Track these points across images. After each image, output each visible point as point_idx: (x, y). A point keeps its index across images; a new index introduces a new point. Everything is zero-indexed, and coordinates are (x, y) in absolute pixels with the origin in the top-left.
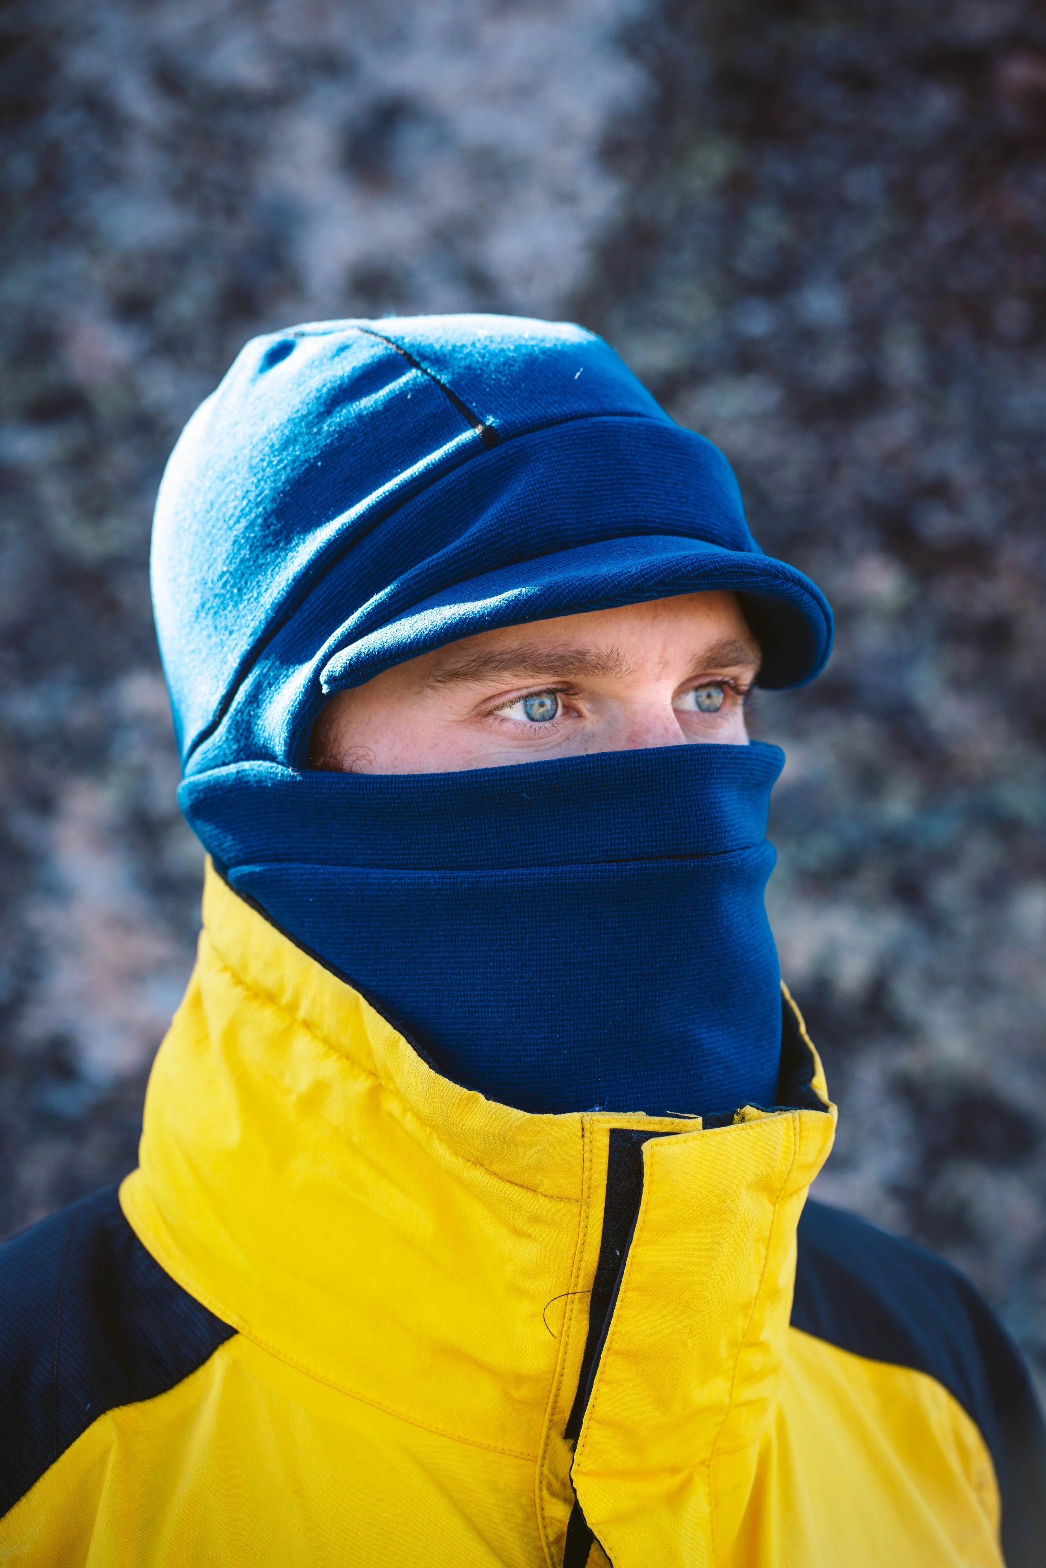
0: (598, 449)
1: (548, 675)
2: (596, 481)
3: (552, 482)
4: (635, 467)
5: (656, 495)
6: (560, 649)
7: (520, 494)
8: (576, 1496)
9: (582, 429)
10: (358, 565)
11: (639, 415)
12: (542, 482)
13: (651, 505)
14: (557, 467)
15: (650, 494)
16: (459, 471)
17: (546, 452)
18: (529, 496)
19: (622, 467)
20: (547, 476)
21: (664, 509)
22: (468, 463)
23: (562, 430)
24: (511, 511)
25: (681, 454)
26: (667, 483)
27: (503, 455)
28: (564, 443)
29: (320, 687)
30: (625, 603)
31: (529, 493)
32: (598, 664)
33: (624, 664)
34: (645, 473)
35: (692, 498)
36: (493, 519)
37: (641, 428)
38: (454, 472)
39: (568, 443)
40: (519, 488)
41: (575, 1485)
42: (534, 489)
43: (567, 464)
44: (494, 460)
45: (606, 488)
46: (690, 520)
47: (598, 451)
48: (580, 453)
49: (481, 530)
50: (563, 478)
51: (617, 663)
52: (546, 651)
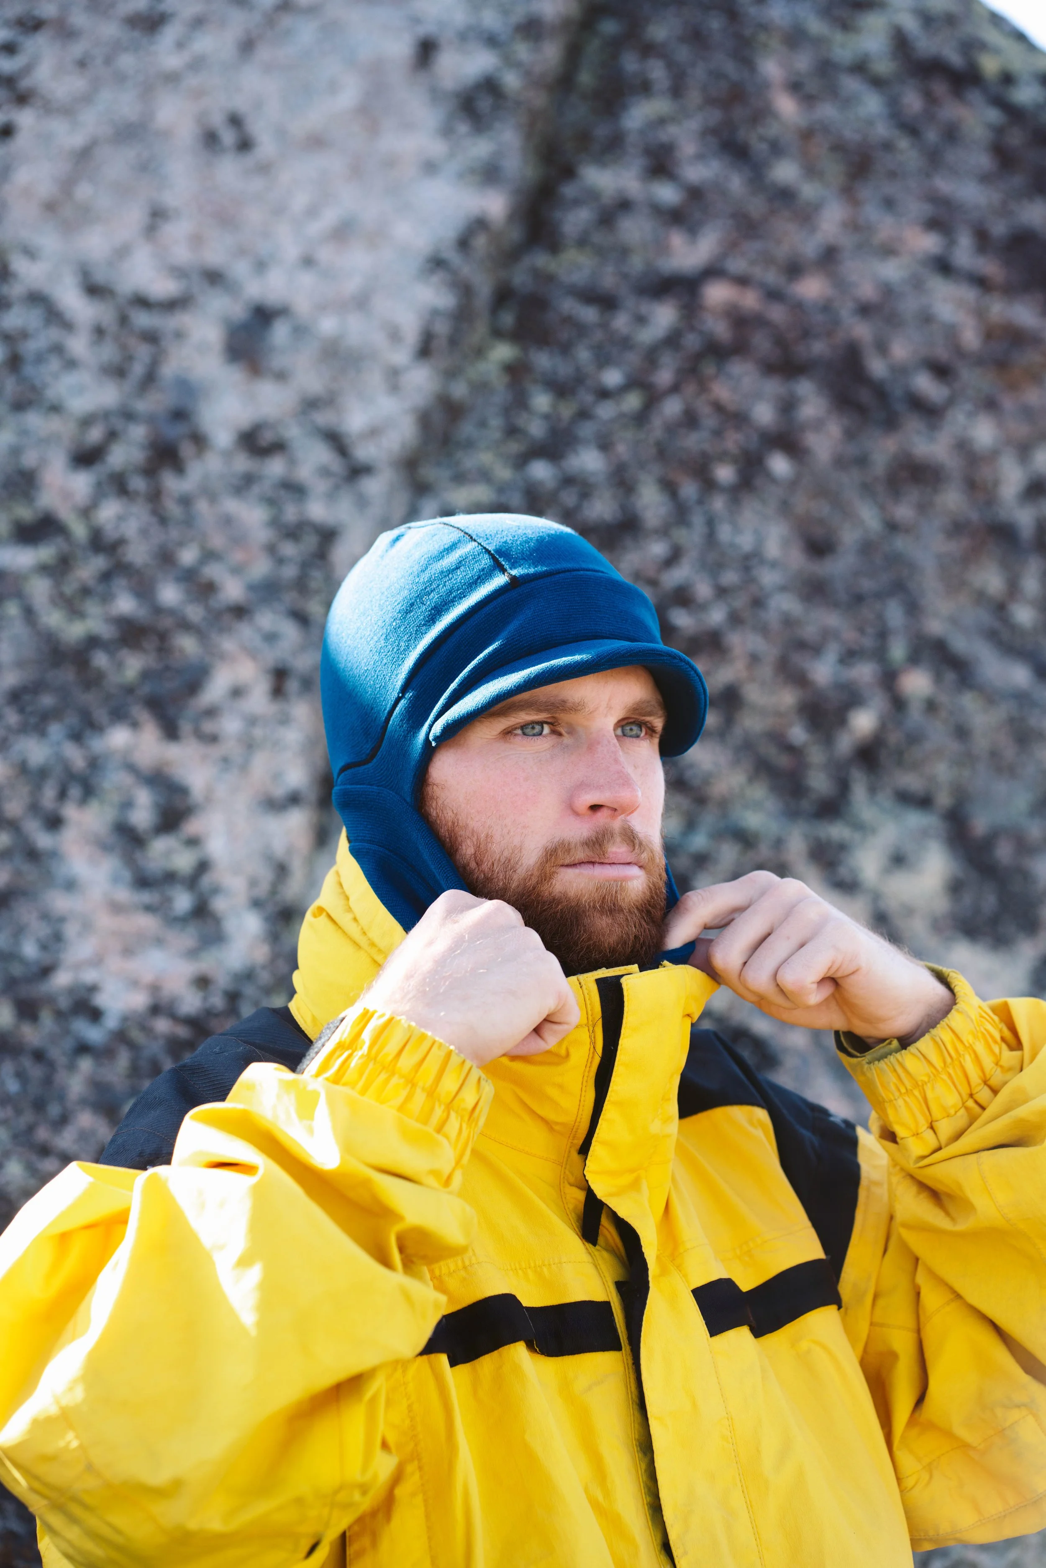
0: (576, 591)
1: (545, 714)
2: (574, 609)
3: (548, 611)
4: (596, 602)
5: (608, 618)
6: (552, 699)
7: (530, 617)
8: (588, 1184)
9: (567, 579)
10: (439, 661)
11: (602, 572)
12: (542, 611)
13: (604, 623)
14: (551, 602)
15: (605, 617)
16: (495, 603)
17: (545, 592)
18: (535, 618)
19: (589, 601)
20: (545, 607)
21: (612, 626)
22: (500, 598)
23: (556, 579)
24: (525, 627)
25: (624, 596)
26: (615, 611)
27: (521, 593)
28: (556, 587)
29: (431, 743)
30: (591, 673)
31: (535, 617)
32: (572, 708)
33: (587, 708)
34: (602, 605)
35: (629, 621)
36: (515, 631)
37: (602, 579)
38: (493, 603)
39: (558, 587)
40: (529, 613)
41: (587, 1178)
42: (538, 615)
43: (557, 600)
44: (515, 596)
45: (579, 613)
46: (627, 633)
47: (575, 592)
48: (565, 593)
49: (508, 638)
50: (554, 608)
51: (583, 707)
52: (545, 700)
